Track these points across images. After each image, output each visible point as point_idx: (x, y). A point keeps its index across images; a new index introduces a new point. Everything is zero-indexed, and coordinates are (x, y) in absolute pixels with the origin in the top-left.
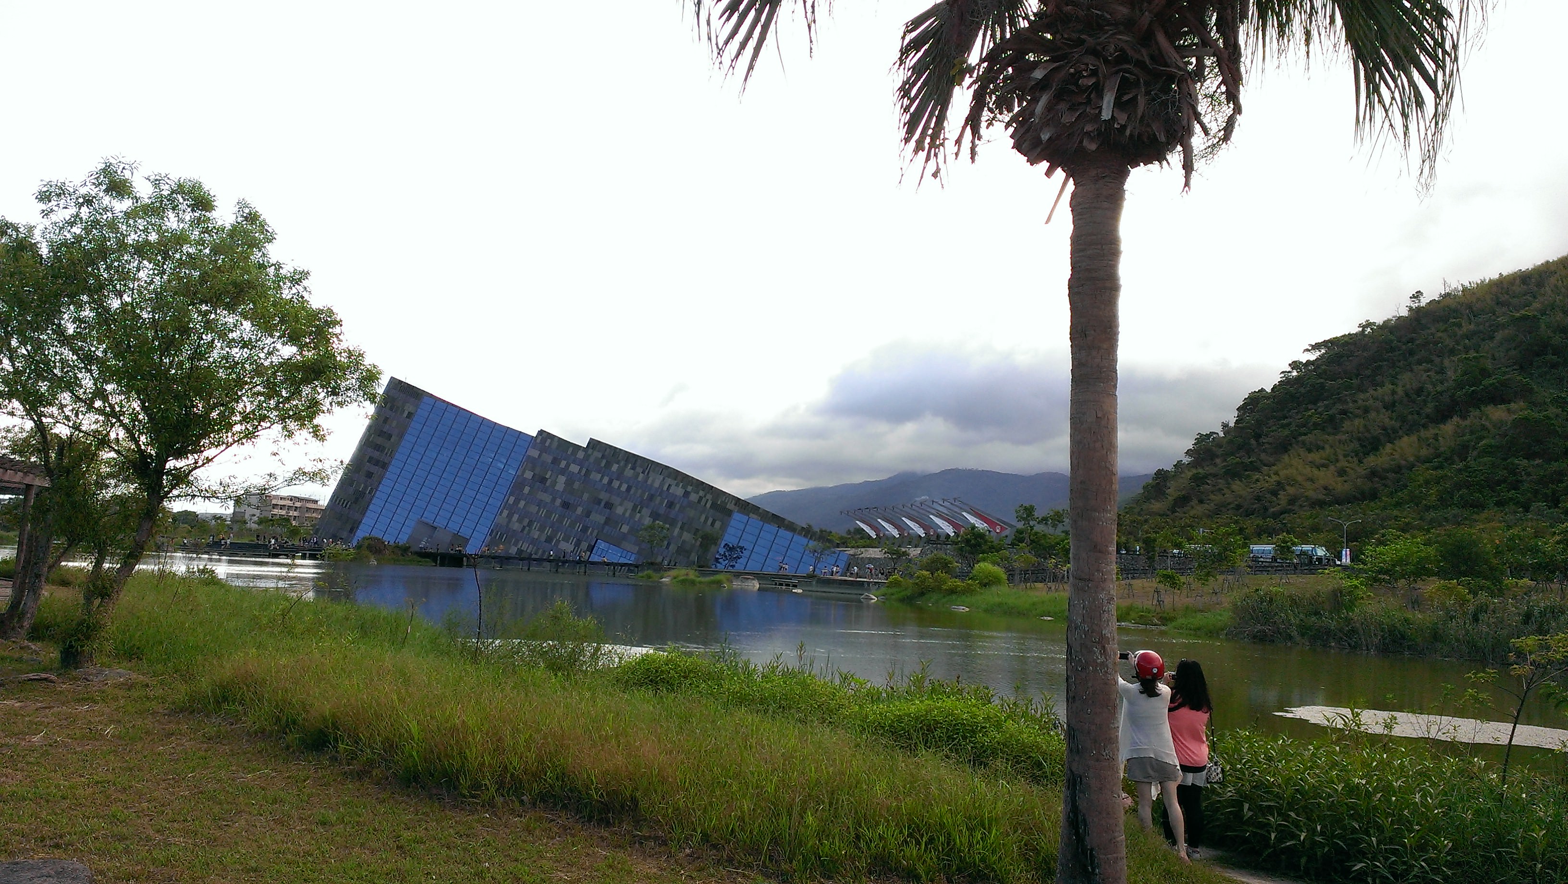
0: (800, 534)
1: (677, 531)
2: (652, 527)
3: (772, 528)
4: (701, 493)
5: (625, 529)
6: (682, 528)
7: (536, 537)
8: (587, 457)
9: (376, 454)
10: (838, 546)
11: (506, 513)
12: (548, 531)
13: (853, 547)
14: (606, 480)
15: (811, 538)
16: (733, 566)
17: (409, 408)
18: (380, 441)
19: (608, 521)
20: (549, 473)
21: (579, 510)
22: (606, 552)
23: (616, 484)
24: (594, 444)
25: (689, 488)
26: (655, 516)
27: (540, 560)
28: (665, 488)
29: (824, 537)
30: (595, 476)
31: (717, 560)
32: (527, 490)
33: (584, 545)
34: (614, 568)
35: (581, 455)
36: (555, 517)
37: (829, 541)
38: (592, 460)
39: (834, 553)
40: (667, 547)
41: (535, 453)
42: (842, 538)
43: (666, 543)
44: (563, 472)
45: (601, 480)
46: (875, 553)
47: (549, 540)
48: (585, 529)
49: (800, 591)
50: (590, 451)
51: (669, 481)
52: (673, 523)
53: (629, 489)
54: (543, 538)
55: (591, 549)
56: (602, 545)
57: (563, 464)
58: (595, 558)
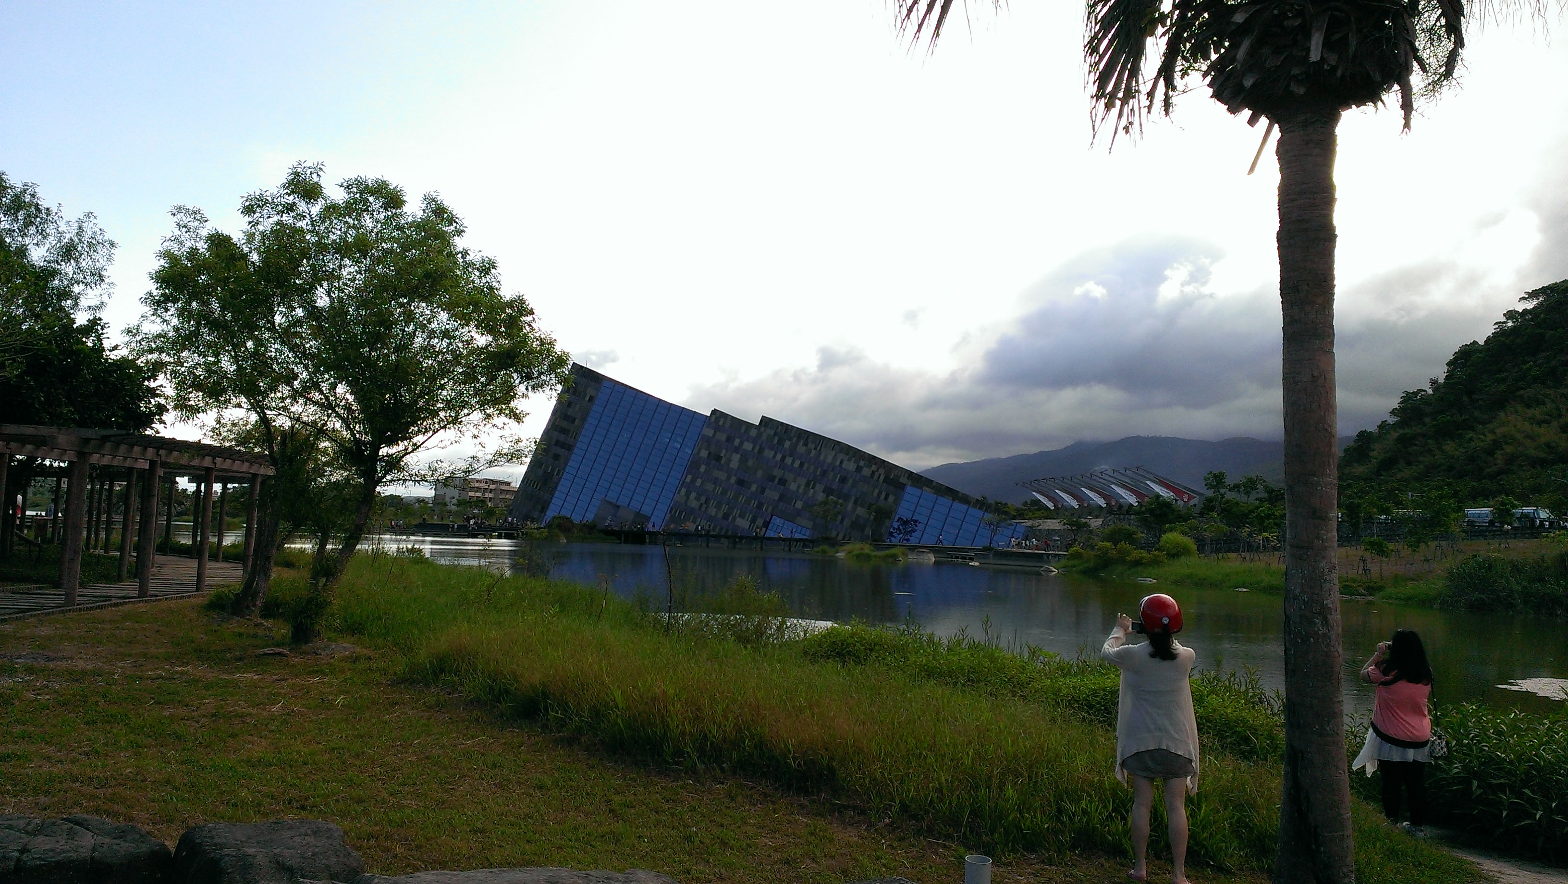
0: (974, 506)
1: (850, 506)
2: (825, 503)
3: (946, 501)
4: (874, 468)
5: (799, 505)
6: (855, 502)
7: (713, 514)
8: (759, 435)
9: (562, 438)
10: (1014, 518)
11: (684, 490)
12: (724, 508)
13: (1030, 519)
14: (779, 457)
15: (986, 511)
16: (907, 540)
17: (590, 392)
18: (565, 424)
19: (781, 498)
20: (724, 451)
21: (754, 488)
22: (781, 529)
23: (789, 460)
24: (765, 421)
25: (862, 463)
26: (828, 491)
27: (717, 537)
28: (838, 463)
29: (999, 509)
30: (768, 453)
31: (891, 534)
32: (703, 468)
33: (760, 522)
34: (790, 543)
35: (753, 433)
36: (730, 494)
37: (1006, 513)
38: (764, 437)
39: (1011, 525)
40: (842, 522)
41: (709, 432)
42: (1017, 510)
43: (840, 517)
44: (737, 450)
45: (774, 457)
46: (1053, 524)
47: (726, 516)
48: (760, 506)
49: (977, 564)
50: (762, 429)
51: (841, 456)
52: (846, 498)
53: (802, 465)
54: (720, 515)
55: (766, 525)
56: (777, 521)
57: (737, 442)
58: (770, 534)
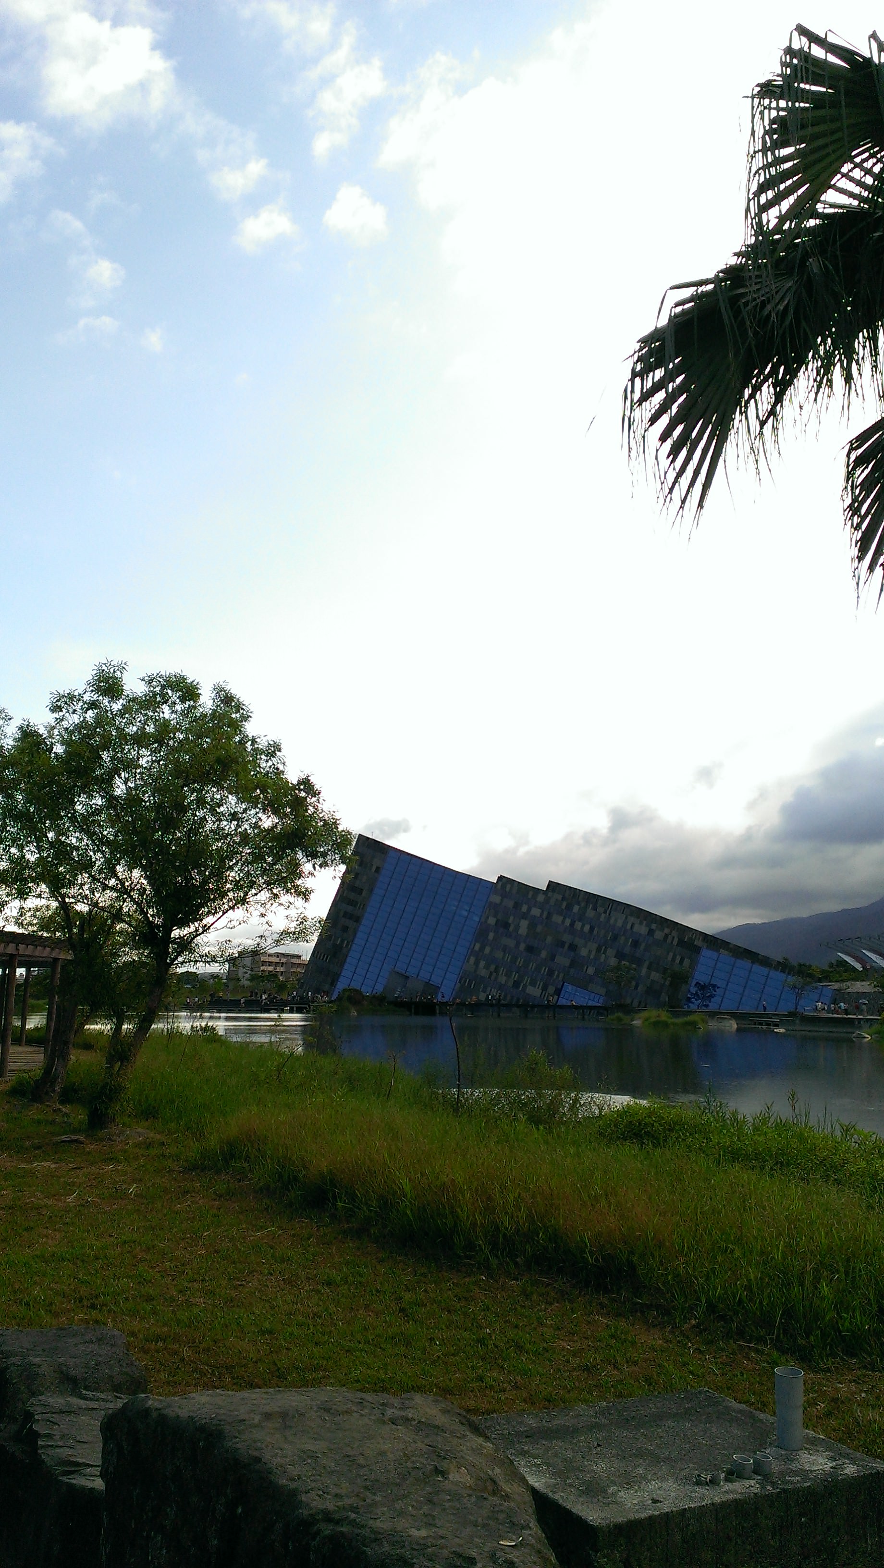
0: (776, 969)
1: (644, 971)
2: (618, 968)
3: (746, 964)
4: (667, 931)
5: (591, 971)
6: (649, 968)
7: (503, 982)
8: (547, 900)
9: (350, 909)
10: (820, 980)
11: (472, 959)
12: (515, 976)
13: (836, 981)
14: (568, 922)
15: (789, 974)
16: (706, 1006)
17: (376, 862)
18: (352, 896)
19: (572, 965)
20: (512, 918)
21: (544, 954)
22: (573, 996)
23: (578, 925)
24: (553, 886)
25: (654, 926)
26: (620, 956)
27: (509, 1006)
28: (629, 927)
29: (803, 971)
30: (557, 919)
31: (689, 1000)
32: (491, 936)
33: (551, 989)
34: (583, 1011)
35: (541, 898)
36: (520, 962)
37: (810, 976)
38: (552, 902)
39: (816, 988)
40: (636, 987)
41: (496, 899)
42: (823, 972)
43: (634, 983)
44: (524, 916)
45: (563, 922)
46: (861, 987)
47: (516, 984)
48: (551, 973)
50: (550, 894)
51: (632, 919)
52: (639, 962)
53: (592, 929)
54: (510, 983)
55: (558, 992)
56: (569, 988)
57: (524, 908)
58: (562, 1002)
